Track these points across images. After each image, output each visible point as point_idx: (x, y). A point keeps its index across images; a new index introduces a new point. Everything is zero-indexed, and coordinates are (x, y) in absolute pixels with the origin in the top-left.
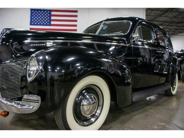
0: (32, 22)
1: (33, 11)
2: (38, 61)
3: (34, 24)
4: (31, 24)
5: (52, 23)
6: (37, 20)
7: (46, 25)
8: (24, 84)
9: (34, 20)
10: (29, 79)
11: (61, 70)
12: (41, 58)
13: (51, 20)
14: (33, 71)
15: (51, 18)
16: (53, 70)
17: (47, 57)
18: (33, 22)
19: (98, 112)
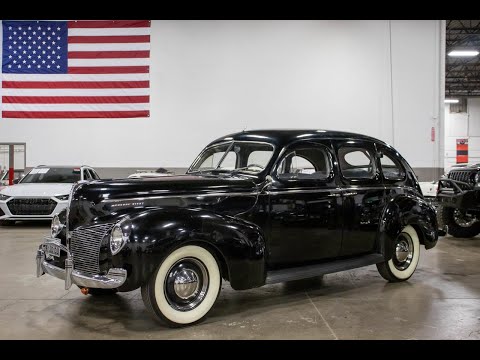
0: (8, 64)
1: (10, 28)
2: (124, 231)
3: (15, 70)
4: (5, 70)
5: (72, 63)
6: (23, 56)
7: (53, 71)
8: (105, 256)
9: (15, 57)
10: (114, 252)
11: (150, 239)
12: (127, 227)
13: (67, 55)
14: (118, 242)
15: (67, 48)
16: (140, 241)
17: (133, 226)
18: (11, 62)
19: (202, 294)
